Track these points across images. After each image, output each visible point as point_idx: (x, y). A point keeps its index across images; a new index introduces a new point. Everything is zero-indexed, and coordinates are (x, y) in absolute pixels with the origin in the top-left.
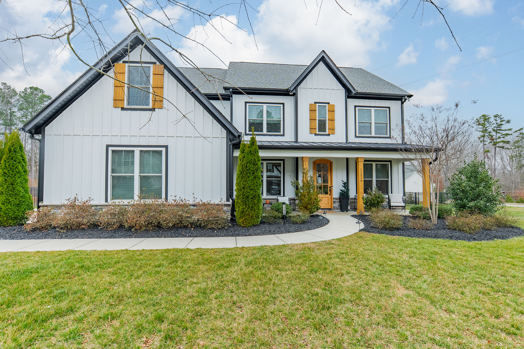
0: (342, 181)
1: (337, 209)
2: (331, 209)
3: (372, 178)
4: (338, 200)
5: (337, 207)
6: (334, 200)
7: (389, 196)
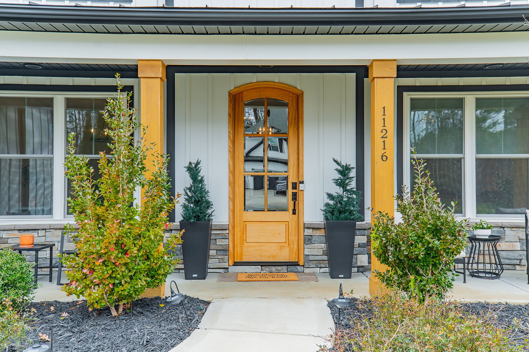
0: (335, 161)
1: (318, 264)
2: (296, 264)
3: (460, 149)
4: (322, 233)
5: (317, 258)
6: (308, 232)
7: (526, 217)
